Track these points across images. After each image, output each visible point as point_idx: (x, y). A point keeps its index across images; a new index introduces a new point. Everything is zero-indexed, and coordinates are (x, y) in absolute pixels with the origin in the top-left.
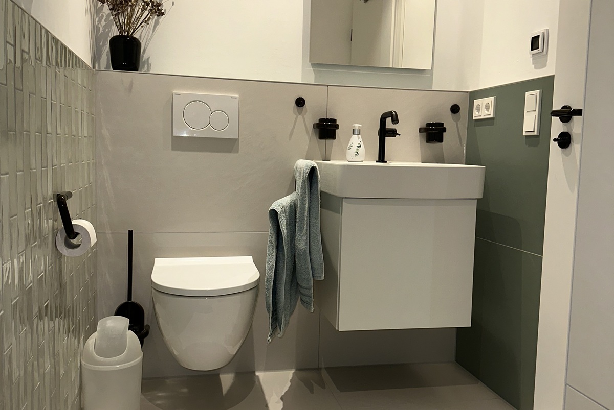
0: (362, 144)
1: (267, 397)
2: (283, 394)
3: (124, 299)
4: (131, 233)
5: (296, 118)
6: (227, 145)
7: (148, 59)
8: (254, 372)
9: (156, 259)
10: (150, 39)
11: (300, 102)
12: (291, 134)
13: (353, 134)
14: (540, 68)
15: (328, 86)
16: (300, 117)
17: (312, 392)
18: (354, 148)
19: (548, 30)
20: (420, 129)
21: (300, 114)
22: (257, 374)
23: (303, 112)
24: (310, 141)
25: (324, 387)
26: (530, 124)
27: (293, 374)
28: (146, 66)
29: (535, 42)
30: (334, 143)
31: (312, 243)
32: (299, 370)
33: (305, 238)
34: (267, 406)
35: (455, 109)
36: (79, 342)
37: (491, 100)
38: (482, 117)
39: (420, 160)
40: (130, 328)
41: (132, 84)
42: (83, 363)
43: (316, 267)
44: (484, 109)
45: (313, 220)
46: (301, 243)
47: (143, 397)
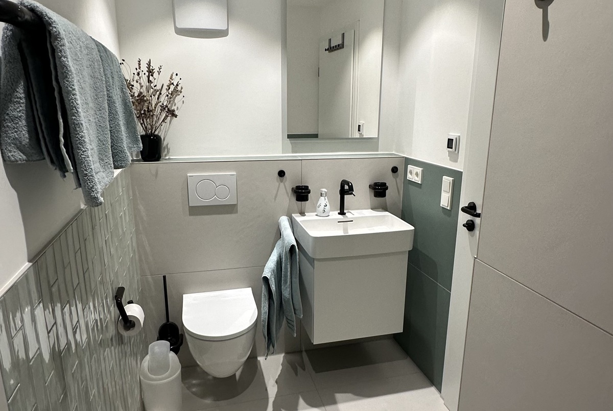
0: (328, 204)
1: (266, 381)
2: (277, 377)
3: (164, 321)
4: (164, 277)
5: (279, 184)
6: (230, 209)
7: (167, 145)
8: (257, 358)
9: (184, 295)
10: (168, 130)
11: (281, 174)
12: (276, 197)
13: (321, 196)
14: (452, 161)
15: (302, 160)
16: (282, 184)
17: (296, 374)
18: (322, 207)
19: (459, 136)
20: (370, 186)
21: (282, 182)
22: (259, 358)
23: (284, 180)
24: (290, 201)
25: (304, 369)
26: (445, 200)
27: (284, 356)
28: (166, 150)
29: (450, 143)
30: (307, 205)
31: (293, 294)
32: (287, 353)
33: (289, 290)
34: (266, 390)
35: (395, 170)
36: (137, 363)
37: (419, 170)
38: (413, 180)
39: (370, 207)
40: (171, 350)
41: (157, 172)
42: (142, 378)
43: (297, 307)
44: (415, 175)
45: (294, 280)
46: (286, 293)
47: (183, 385)
